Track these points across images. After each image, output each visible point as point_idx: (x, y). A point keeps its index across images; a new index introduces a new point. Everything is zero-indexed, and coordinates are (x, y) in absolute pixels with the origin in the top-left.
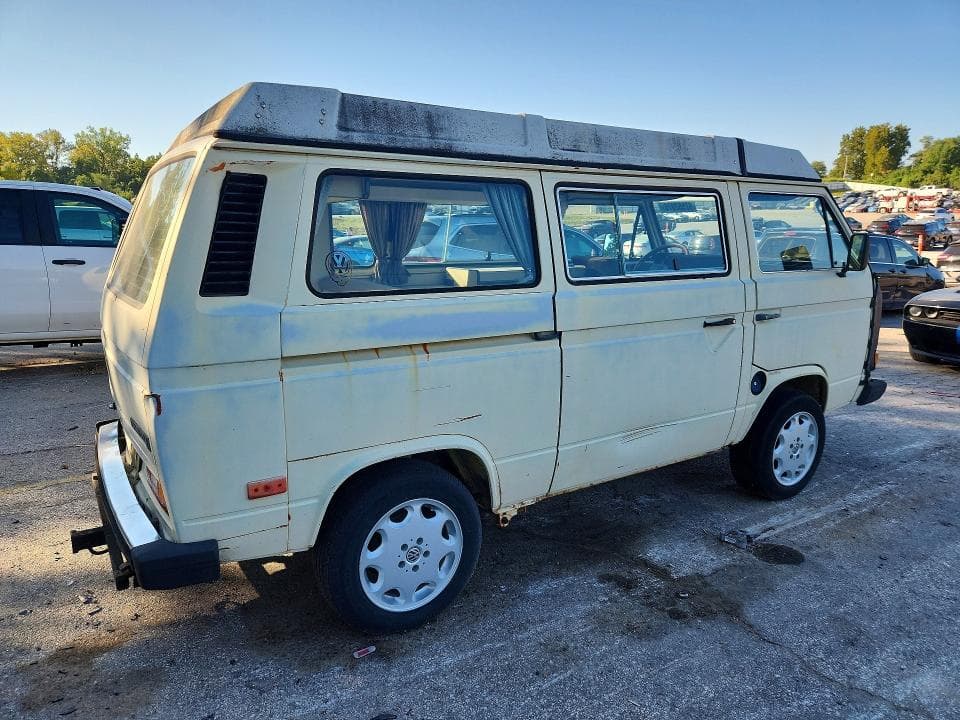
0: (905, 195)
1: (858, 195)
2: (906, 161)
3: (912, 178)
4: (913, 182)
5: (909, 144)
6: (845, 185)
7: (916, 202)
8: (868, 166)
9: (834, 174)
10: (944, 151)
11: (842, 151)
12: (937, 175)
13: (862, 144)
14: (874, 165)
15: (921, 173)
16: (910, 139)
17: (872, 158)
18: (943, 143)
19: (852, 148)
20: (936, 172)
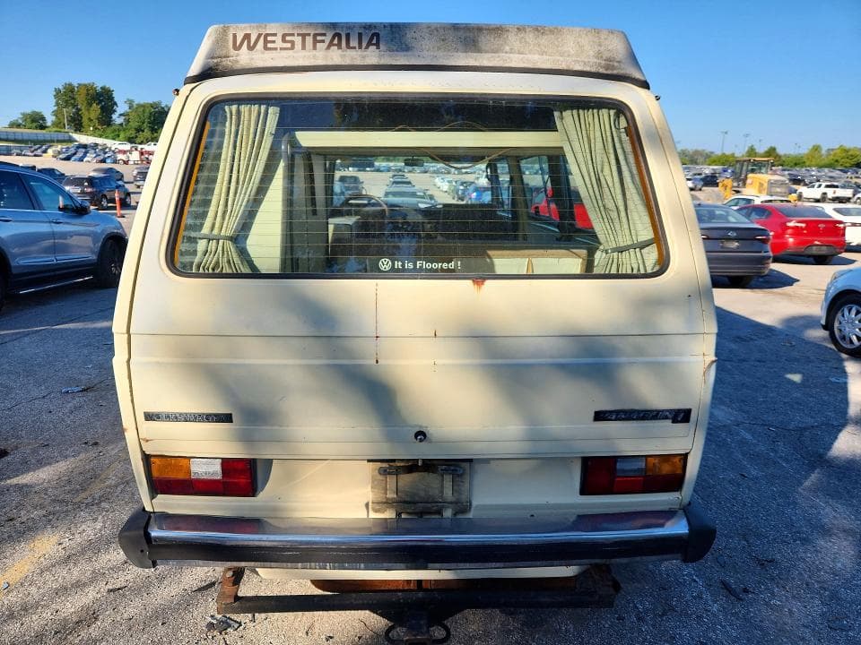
0: (136, 150)
1: (85, 146)
2: (117, 119)
3: (128, 134)
4: (129, 138)
5: (115, 104)
6: (70, 137)
7: (147, 156)
8: (85, 120)
9: (55, 124)
10: (147, 114)
11: (57, 104)
12: (147, 133)
13: (73, 98)
14: (90, 120)
15: (134, 132)
16: (116, 100)
17: (87, 113)
18: (143, 106)
19: (66, 102)
20: (146, 130)
